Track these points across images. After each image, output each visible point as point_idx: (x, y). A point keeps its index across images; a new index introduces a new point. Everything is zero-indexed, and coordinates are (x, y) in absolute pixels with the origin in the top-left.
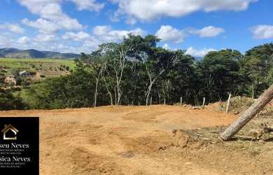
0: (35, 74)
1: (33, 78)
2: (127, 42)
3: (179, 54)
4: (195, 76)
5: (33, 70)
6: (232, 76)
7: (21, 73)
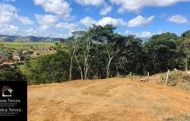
0: (33, 53)
1: (31, 56)
2: (92, 31)
3: (130, 38)
4: (143, 53)
5: (31, 50)
6: (171, 52)
7: (23, 52)
